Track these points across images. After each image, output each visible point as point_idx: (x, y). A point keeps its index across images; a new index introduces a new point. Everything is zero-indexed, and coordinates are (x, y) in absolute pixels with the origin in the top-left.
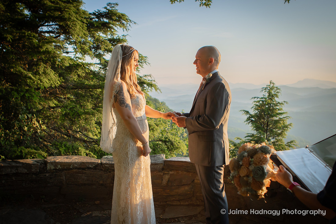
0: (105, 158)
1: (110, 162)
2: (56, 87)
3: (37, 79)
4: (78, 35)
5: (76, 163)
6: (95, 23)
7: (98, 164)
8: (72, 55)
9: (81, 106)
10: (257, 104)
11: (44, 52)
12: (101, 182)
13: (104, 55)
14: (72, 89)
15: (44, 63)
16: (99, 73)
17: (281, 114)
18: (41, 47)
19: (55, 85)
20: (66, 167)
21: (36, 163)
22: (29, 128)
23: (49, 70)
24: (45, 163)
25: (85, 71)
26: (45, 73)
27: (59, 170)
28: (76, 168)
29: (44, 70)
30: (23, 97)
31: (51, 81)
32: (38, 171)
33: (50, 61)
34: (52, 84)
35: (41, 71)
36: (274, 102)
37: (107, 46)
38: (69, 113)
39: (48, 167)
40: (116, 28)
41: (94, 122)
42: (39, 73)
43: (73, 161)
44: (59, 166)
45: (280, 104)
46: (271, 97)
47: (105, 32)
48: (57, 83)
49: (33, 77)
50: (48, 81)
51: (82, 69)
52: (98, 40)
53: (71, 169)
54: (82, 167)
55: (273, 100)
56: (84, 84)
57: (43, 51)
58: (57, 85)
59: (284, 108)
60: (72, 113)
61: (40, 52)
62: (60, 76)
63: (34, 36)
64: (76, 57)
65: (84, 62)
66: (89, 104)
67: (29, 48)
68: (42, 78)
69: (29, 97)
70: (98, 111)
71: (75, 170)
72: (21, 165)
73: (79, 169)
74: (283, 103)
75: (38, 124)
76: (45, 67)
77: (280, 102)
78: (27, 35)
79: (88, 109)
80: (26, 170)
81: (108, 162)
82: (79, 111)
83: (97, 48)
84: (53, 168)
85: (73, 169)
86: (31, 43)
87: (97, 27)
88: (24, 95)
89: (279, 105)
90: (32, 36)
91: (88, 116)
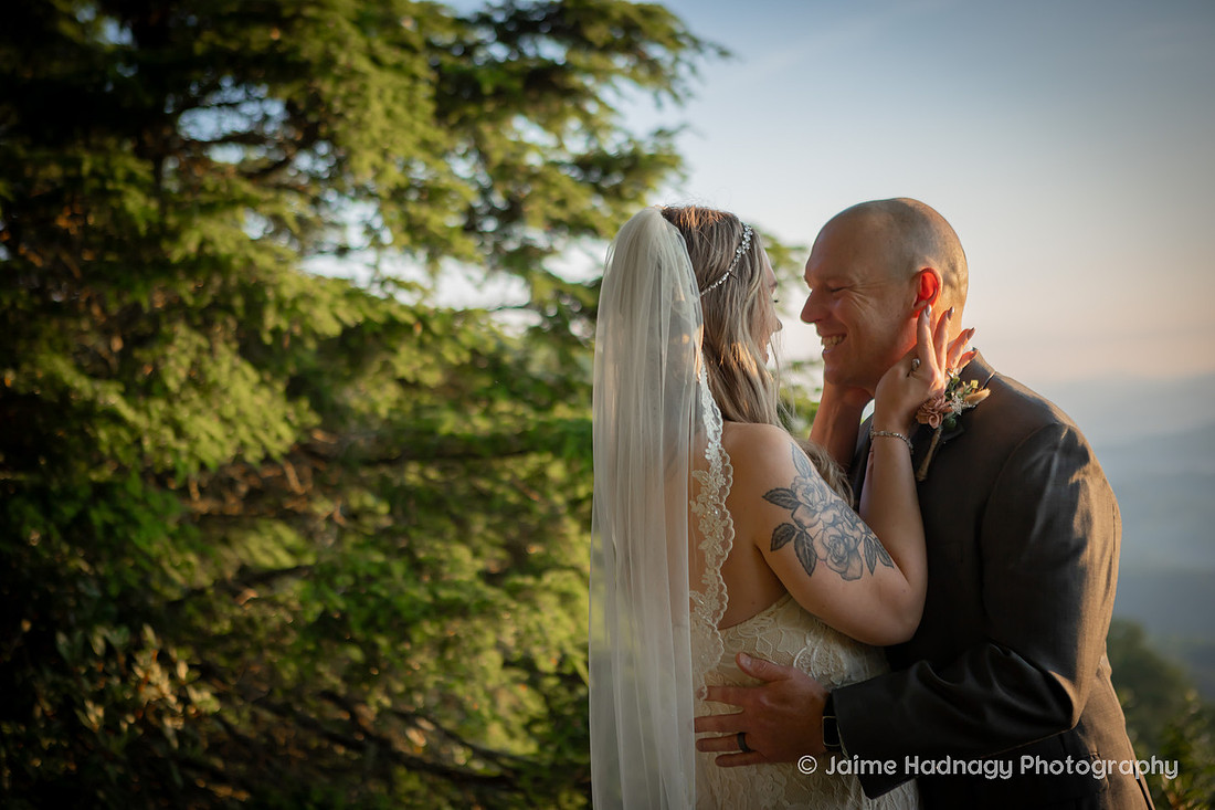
2: (267, 459)
3: (156, 424)
4: (385, 154)
6: (482, 75)
8: (357, 270)
9: (416, 567)
11: (192, 266)
13: (551, 251)
14: (369, 463)
15: (194, 327)
16: (522, 364)
18: (174, 236)
19: (264, 447)
22: (116, 710)
23: (225, 367)
25: (439, 357)
26: (198, 381)
29: (195, 365)
30: (79, 530)
31: (243, 432)
33: (229, 309)
34: (243, 446)
35: (175, 372)
37: (562, 203)
38: (344, 615)
40: (607, 94)
41: (492, 660)
42: (165, 389)
47: (550, 122)
48: (279, 438)
49: (128, 413)
50: (217, 429)
51: (422, 346)
52: (505, 171)
56: (432, 432)
57: (186, 259)
58: (277, 449)
60: (364, 614)
61: (165, 268)
62: (293, 393)
63: (131, 178)
64: (383, 283)
65: (430, 304)
66: (462, 553)
67: (109, 243)
68: (183, 414)
69: (109, 529)
70: (515, 592)
75: (165, 686)
76: (199, 350)
78: (94, 173)
79: (457, 586)
82: (402, 602)
83: (512, 214)
86: (120, 217)
87: (499, 93)
88: (82, 520)
90: (120, 173)
91: (456, 627)
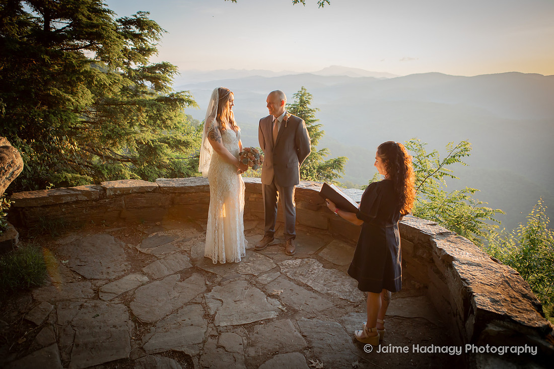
0: (159, 181)
1: (168, 185)
5: (135, 188)
7: (157, 187)
10: (289, 110)
12: (160, 204)
17: (313, 121)
20: (125, 192)
21: (94, 190)
24: (104, 189)
27: (119, 195)
28: (135, 192)
32: (98, 197)
36: (306, 109)
39: (108, 193)
43: (132, 186)
44: (118, 192)
45: (312, 111)
46: (303, 103)
53: (131, 193)
54: (141, 191)
55: (305, 107)
59: (316, 116)
71: (134, 195)
72: (80, 193)
73: (138, 193)
74: (315, 110)
77: (312, 109)
80: (86, 198)
81: (165, 185)
84: (112, 193)
85: (133, 193)
89: (310, 111)
